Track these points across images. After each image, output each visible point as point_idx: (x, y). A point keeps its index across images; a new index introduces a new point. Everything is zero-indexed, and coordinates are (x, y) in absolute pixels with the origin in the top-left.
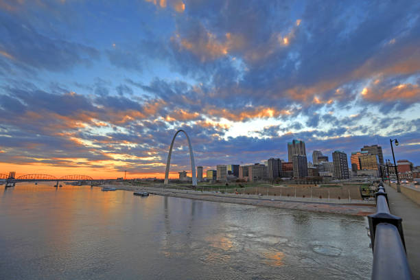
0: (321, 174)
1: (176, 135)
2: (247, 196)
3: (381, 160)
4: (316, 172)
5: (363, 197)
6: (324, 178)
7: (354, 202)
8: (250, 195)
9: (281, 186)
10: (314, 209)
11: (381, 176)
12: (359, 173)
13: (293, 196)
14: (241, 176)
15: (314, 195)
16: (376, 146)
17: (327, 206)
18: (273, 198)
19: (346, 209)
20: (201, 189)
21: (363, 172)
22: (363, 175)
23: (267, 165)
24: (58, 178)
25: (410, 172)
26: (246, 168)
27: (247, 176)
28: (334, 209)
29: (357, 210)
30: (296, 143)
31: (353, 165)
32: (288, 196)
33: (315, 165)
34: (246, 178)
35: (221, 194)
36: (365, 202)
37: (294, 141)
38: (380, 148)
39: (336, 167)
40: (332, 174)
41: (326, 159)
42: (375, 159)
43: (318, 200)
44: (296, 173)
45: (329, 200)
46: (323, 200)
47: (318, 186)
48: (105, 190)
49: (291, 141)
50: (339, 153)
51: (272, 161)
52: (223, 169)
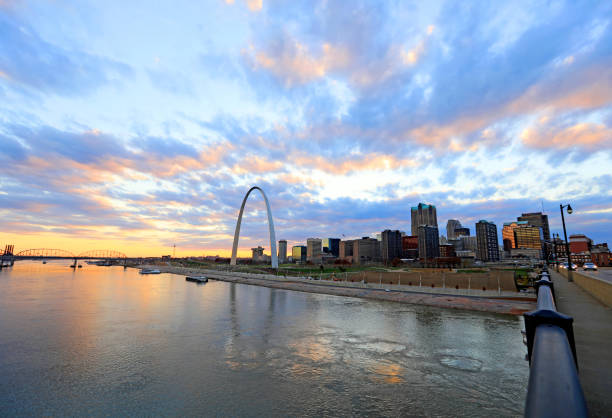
0: (459, 253)
1: (248, 195)
2: (351, 284)
3: (546, 234)
4: (450, 250)
5: (519, 288)
6: (463, 260)
7: (506, 294)
8: (355, 283)
9: (401, 270)
10: (448, 304)
11: (545, 258)
12: (513, 253)
13: (417, 284)
14: (342, 255)
15: (448, 284)
16: (540, 213)
17: (467, 300)
18: (388, 287)
19: (494, 306)
20: (284, 273)
21: (519, 252)
22: (519, 256)
23: (380, 239)
24: (76, 255)
25: (588, 252)
26: (350, 244)
27: (352, 254)
28: (475, 304)
29: (508, 307)
30: (423, 207)
31: (506, 241)
32: (410, 284)
33: (450, 241)
34: (349, 258)
35: (313, 281)
36: (521, 294)
37: (420, 206)
38: (545, 218)
39: (481, 244)
40: (474, 255)
41: (467, 231)
42: (538, 233)
43: (453, 291)
44: (422, 250)
45: (469, 292)
46: (461, 292)
47: (454, 271)
48: (145, 272)
49: (416, 205)
50: (486, 223)
51: (387, 233)
52: (316, 243)
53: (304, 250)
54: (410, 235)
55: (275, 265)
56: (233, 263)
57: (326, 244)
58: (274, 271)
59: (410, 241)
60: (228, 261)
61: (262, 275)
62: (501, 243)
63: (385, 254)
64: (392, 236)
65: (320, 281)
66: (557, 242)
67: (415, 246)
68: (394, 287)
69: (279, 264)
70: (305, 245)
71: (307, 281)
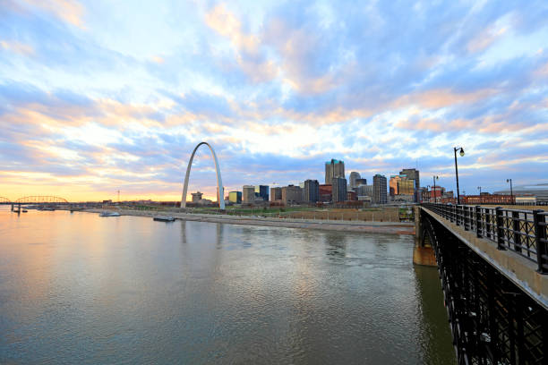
0: (360, 198)
1: (196, 149)
3: (417, 184)
4: (354, 195)
5: (401, 220)
6: (365, 203)
7: (394, 223)
10: (360, 230)
11: (416, 201)
12: (396, 198)
13: (340, 219)
14: (273, 199)
15: (360, 219)
17: (372, 228)
18: (320, 221)
19: (388, 230)
20: (230, 213)
21: (400, 197)
22: (400, 200)
23: (303, 187)
25: (440, 198)
27: (281, 198)
28: (376, 229)
29: (395, 230)
30: (335, 163)
31: (391, 188)
32: (335, 219)
33: (353, 189)
36: (402, 223)
37: (333, 161)
38: (417, 172)
39: (375, 190)
40: (370, 199)
41: (364, 181)
42: (412, 183)
43: (363, 223)
44: (335, 197)
45: (373, 223)
46: (367, 223)
47: (360, 210)
49: (330, 161)
50: (380, 177)
51: (308, 182)
52: (250, 190)
53: (239, 194)
54: (324, 183)
55: (222, 207)
56: (183, 206)
57: (257, 191)
58: (223, 212)
59: (324, 188)
60: (178, 204)
61: (219, 216)
62: (388, 191)
63: (307, 198)
64: (312, 184)
65: (268, 218)
66: (425, 190)
67: (329, 189)
68: (324, 221)
69: (226, 205)
70: (241, 190)
71: (257, 218)
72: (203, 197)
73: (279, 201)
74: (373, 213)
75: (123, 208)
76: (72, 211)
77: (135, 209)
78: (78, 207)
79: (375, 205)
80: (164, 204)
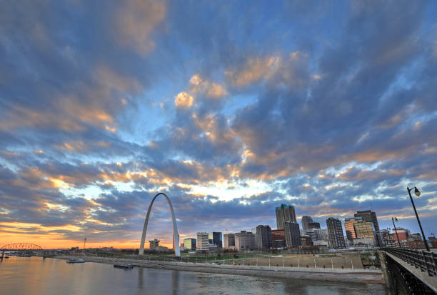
0: (315, 243)
2: (247, 267)
3: (376, 227)
4: (309, 240)
5: (365, 266)
6: (321, 248)
7: (357, 271)
8: (250, 266)
9: (280, 256)
11: (378, 245)
12: (355, 242)
14: (225, 244)
15: (318, 265)
16: (370, 211)
18: (276, 268)
21: (359, 241)
22: (360, 244)
23: (254, 232)
25: (406, 241)
26: (231, 236)
27: (234, 245)
30: (285, 208)
31: (348, 233)
32: (292, 266)
33: (307, 233)
35: (217, 265)
36: (367, 270)
37: (283, 206)
38: (374, 214)
39: (331, 235)
40: (326, 243)
41: (317, 225)
42: (370, 226)
44: (289, 243)
45: (333, 270)
47: (317, 256)
49: (280, 206)
50: (334, 220)
51: (261, 228)
52: (204, 236)
53: (194, 242)
54: (276, 229)
55: (178, 254)
56: (141, 253)
57: (211, 237)
58: (178, 259)
59: (276, 233)
60: (137, 251)
62: (345, 234)
63: (259, 244)
64: (265, 230)
65: (222, 265)
66: (386, 233)
67: (282, 234)
68: (280, 268)
69: (181, 252)
70: (196, 238)
71: (211, 265)
72: (160, 244)
73: (233, 248)
74: (332, 260)
75: (88, 255)
76: (44, 258)
77: (98, 256)
78: (50, 253)
79: (333, 250)
80: (124, 251)
